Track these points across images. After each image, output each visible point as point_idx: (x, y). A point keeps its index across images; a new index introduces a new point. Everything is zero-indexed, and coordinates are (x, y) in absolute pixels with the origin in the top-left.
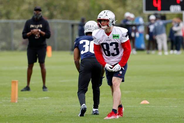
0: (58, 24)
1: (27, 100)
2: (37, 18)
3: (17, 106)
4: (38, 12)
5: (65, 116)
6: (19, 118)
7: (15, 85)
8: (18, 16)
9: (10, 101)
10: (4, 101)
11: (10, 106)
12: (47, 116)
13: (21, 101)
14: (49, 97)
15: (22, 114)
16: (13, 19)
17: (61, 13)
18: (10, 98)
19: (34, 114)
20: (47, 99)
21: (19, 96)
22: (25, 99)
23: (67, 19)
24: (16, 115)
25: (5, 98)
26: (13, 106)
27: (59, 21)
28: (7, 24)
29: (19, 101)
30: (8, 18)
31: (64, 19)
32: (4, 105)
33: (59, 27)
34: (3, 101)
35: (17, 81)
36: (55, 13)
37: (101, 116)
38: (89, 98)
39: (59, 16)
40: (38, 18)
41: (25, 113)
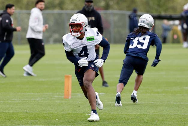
0: (115, 15)
1: (81, 96)
2: (88, 10)
3: (71, 102)
4: (90, 3)
5: (121, 113)
6: (72, 116)
7: (69, 80)
8: (72, 6)
9: (63, 97)
10: (57, 97)
11: (63, 102)
12: (103, 113)
13: (75, 97)
14: (104, 93)
15: (76, 111)
16: (67, 9)
17: (118, 3)
18: (63, 94)
19: (88, 111)
20: (103, 95)
21: (73, 92)
22: (79, 95)
23: (124, 10)
24: (69, 112)
25: (57, 93)
26: (66, 102)
27: (115, 11)
28: (60, 14)
29: (72, 97)
30: (62, 8)
31: (120, 9)
32: (57, 102)
33: (116, 18)
34: (55, 97)
35: (71, 75)
36: (111, 3)
37: (160, 114)
38: (147, 94)
39: (116, 6)
40: (90, 10)
41: (79, 110)
